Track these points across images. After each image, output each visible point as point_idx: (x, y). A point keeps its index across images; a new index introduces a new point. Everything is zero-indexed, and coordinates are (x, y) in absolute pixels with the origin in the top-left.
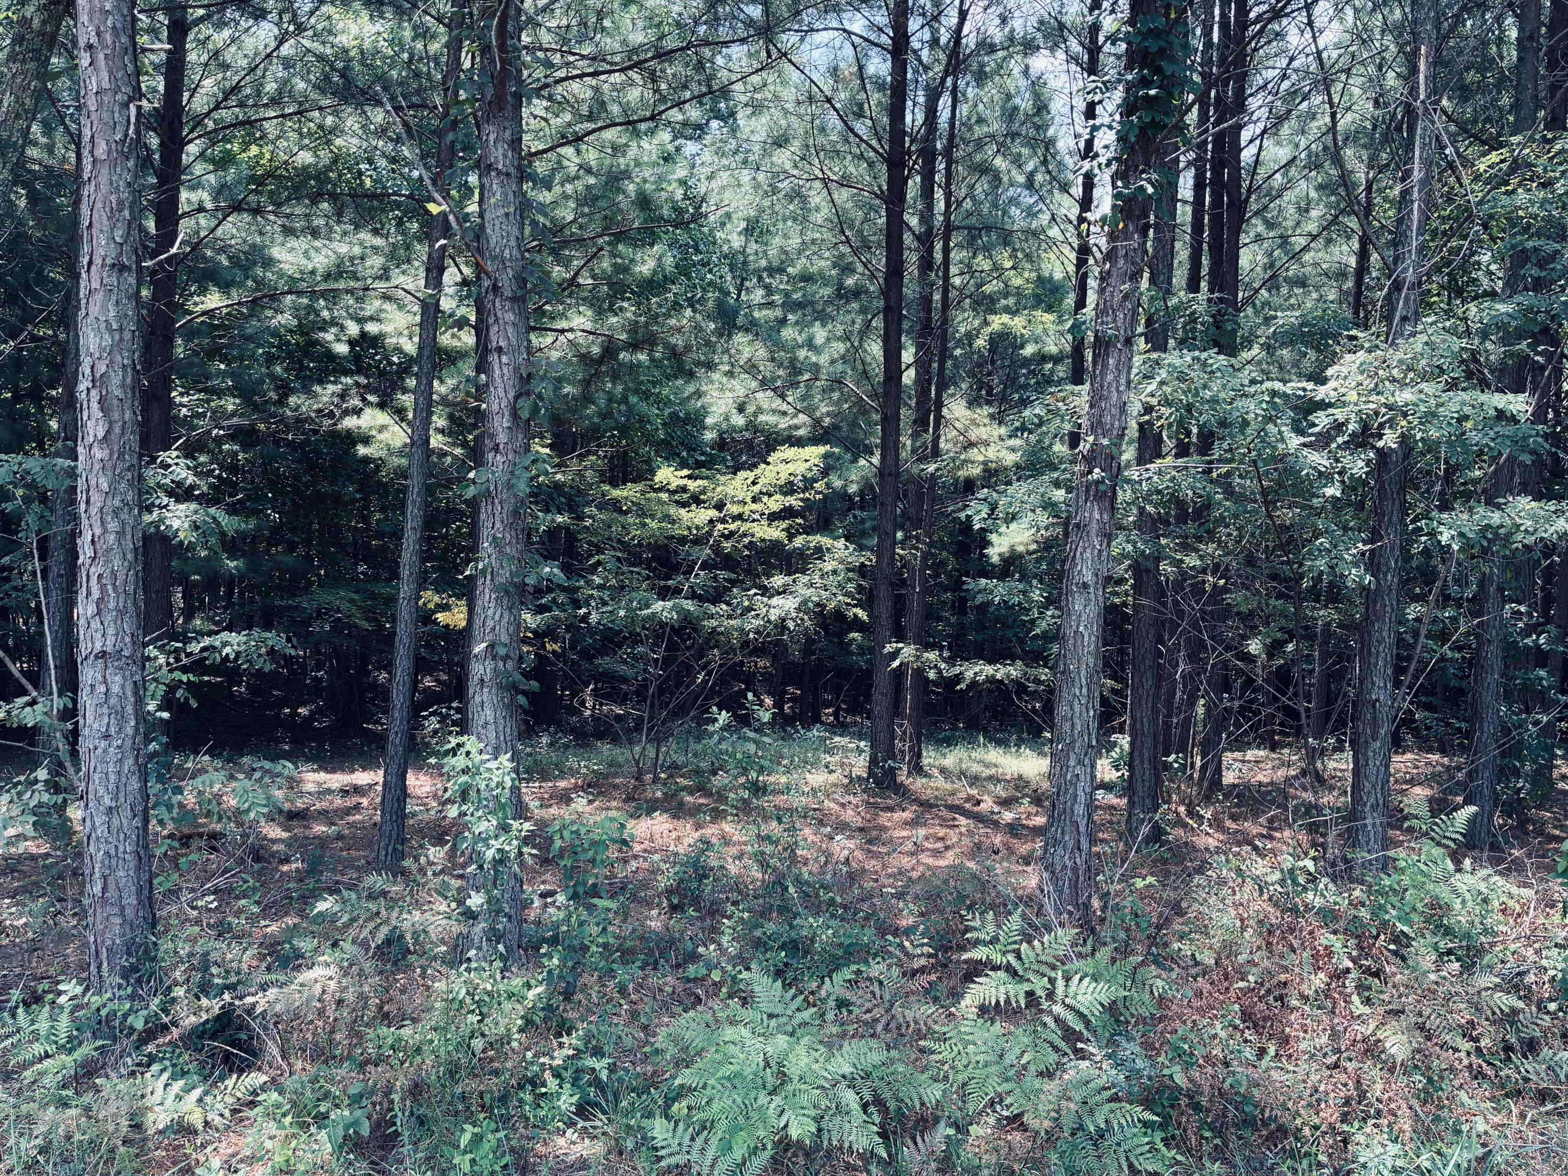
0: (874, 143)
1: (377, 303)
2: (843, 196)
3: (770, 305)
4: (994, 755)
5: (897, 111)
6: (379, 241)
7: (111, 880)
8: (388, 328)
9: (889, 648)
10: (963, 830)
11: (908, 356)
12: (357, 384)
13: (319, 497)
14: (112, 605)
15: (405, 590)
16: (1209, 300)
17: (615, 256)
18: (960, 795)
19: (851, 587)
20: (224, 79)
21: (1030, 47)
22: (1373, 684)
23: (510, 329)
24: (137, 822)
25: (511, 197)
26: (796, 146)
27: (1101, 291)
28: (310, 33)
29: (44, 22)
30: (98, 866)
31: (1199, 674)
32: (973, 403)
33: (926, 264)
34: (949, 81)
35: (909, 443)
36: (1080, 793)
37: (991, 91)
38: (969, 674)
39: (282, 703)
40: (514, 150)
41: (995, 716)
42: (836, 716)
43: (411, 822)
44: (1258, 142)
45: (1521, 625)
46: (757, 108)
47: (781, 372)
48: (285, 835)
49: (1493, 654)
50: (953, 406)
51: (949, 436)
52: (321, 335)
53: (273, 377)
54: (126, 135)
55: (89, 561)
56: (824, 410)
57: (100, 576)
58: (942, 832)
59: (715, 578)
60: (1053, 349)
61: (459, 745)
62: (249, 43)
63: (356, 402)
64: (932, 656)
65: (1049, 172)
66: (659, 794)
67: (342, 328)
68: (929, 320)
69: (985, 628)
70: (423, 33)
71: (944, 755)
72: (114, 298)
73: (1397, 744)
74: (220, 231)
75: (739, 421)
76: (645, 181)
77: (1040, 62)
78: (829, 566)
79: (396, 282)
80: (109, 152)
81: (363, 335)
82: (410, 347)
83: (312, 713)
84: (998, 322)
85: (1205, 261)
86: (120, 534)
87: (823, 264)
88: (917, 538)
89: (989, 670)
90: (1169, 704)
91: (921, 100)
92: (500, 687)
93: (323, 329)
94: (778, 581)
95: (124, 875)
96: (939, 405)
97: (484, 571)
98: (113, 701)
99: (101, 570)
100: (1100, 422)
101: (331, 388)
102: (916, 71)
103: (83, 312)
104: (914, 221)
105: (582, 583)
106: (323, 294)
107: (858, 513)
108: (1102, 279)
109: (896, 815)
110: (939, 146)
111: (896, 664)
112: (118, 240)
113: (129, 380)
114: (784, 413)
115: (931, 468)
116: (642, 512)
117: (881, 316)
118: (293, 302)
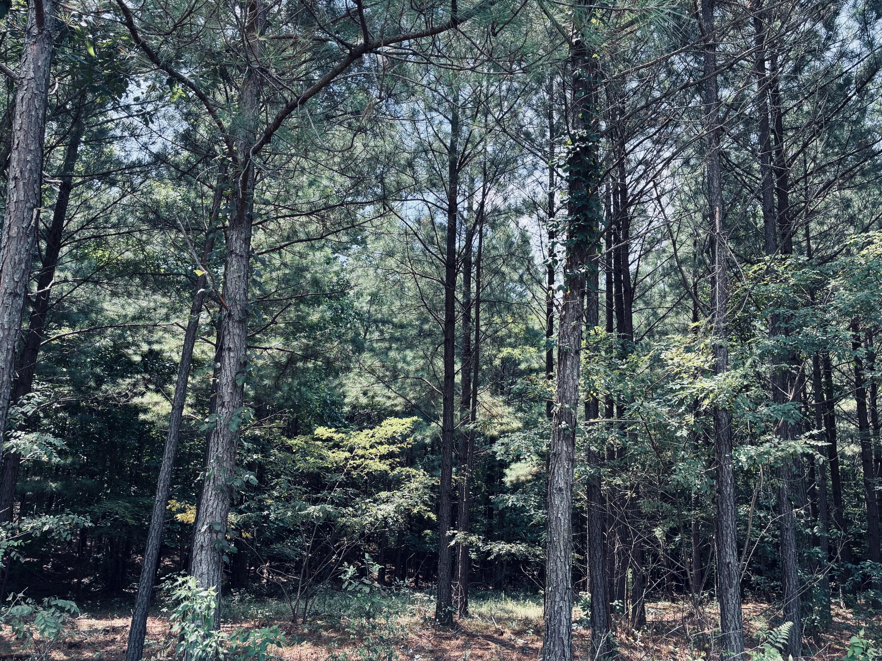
0: (440, 256)
1: (160, 333)
2: (423, 282)
3: (383, 340)
4: (510, 605)
5: (451, 240)
6: (166, 300)
8: (166, 347)
9: (449, 533)
10: (494, 651)
11: (457, 367)
12: (144, 378)
13: (113, 445)
15: (160, 495)
16: (618, 336)
17: (298, 311)
18: (491, 629)
19: (426, 497)
20: (88, 214)
21: (519, 212)
22: (726, 553)
23: (236, 338)
25: (242, 268)
26: (398, 256)
27: (561, 326)
28: (139, 193)
31: (627, 550)
32: (494, 393)
33: (467, 318)
34: (478, 228)
35: (459, 414)
36: (563, 618)
37: (500, 234)
38: (496, 549)
39: (73, 575)
40: (246, 244)
41: (510, 583)
42: (416, 582)
43: (147, 650)
44: (637, 262)
45: (803, 521)
46: (378, 236)
47: (388, 373)
48: (66, 658)
49: (790, 536)
50: (483, 395)
51: (481, 412)
52: (126, 351)
53: (93, 374)
54: (29, 225)
56: (412, 396)
58: (480, 652)
59: (346, 493)
60: (536, 366)
61: (184, 583)
62: (105, 197)
63: (142, 389)
64: (473, 538)
65: (531, 274)
66: (306, 631)
67: (138, 346)
68: (469, 346)
69: (504, 527)
70: (202, 195)
71: (481, 605)
72: (8, 311)
73: (743, 599)
74: (75, 293)
75: (364, 401)
76: (316, 272)
77: (525, 221)
78: (413, 486)
79: (173, 321)
80: (18, 233)
81: (151, 351)
82: (177, 358)
83: (91, 582)
84: (506, 351)
85: (615, 322)
87: (412, 317)
88: (464, 469)
89: (508, 547)
90: (612, 569)
91: (464, 236)
92: (214, 549)
93: (128, 347)
94: (383, 494)
96: (475, 394)
97: (209, 477)
100: (564, 396)
101: (128, 381)
102: (461, 223)
104: (460, 296)
105: (267, 496)
106: (130, 328)
107: (430, 456)
108: (561, 320)
109: (452, 642)
110: (473, 259)
111: (453, 543)
112: (16, 279)
113: (9, 357)
114: (389, 398)
115: (472, 426)
116: (305, 453)
117: (443, 346)
118: (112, 332)
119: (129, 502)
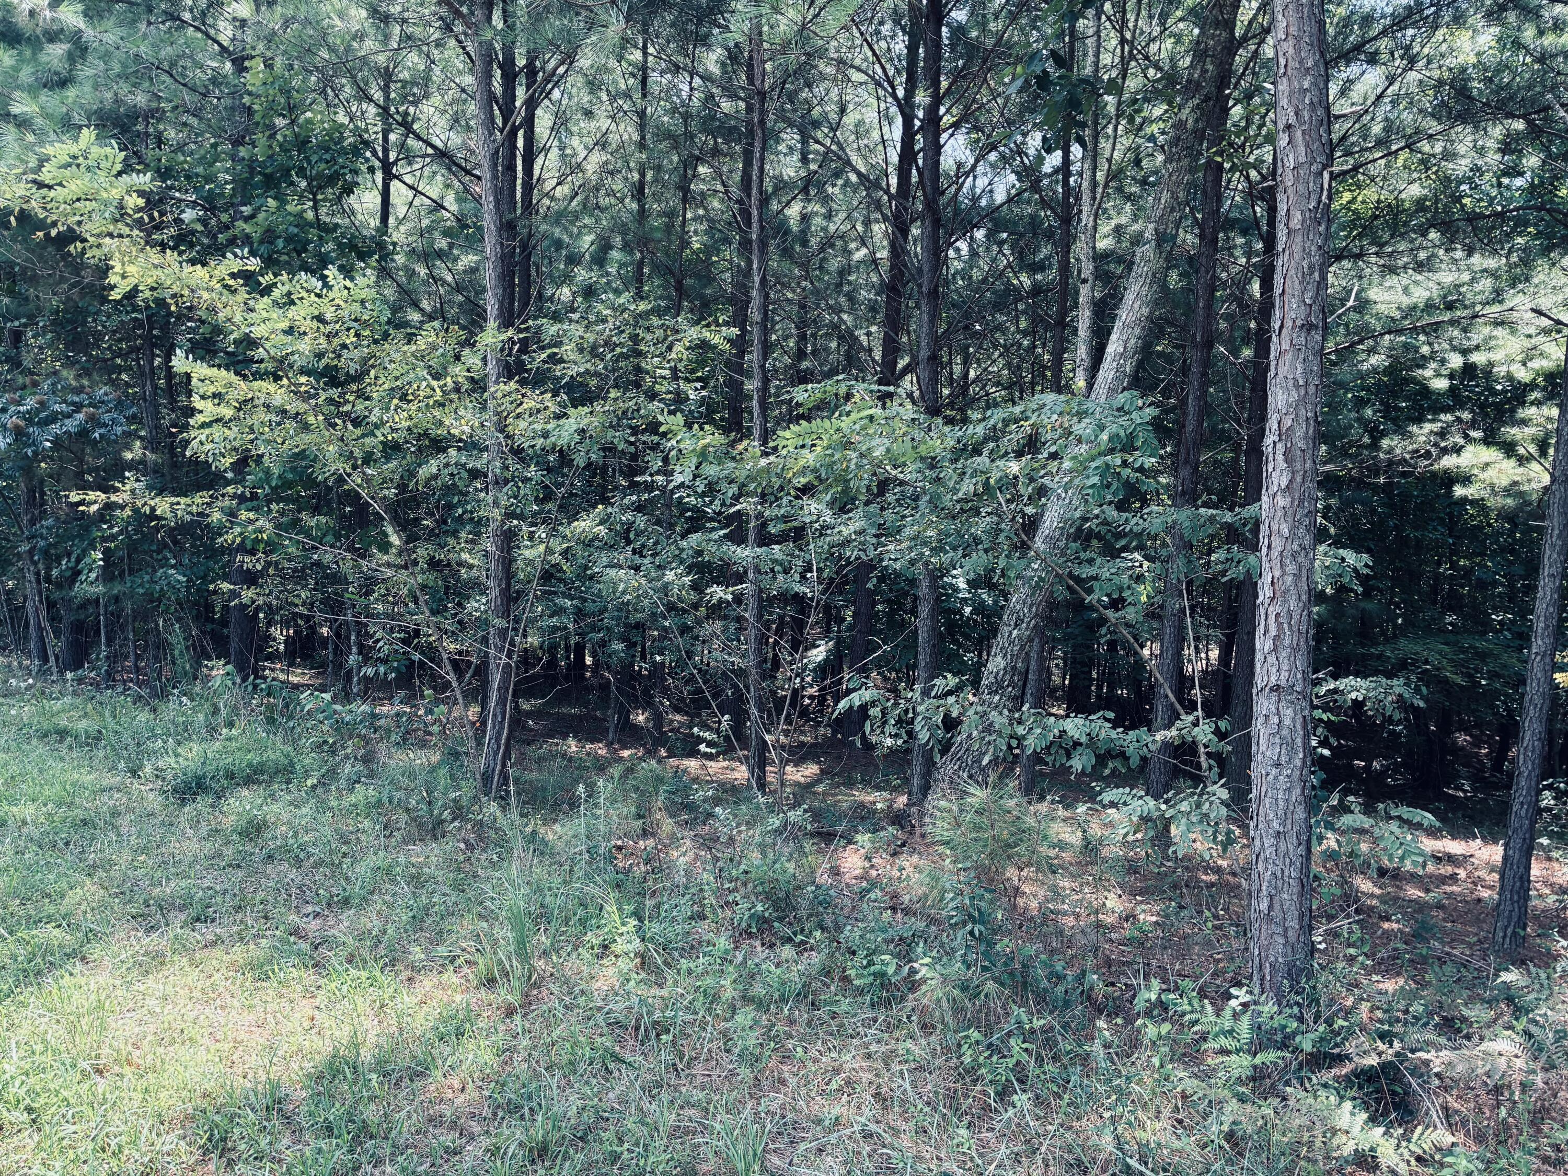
1: (1486, 330)
7: (1276, 899)
8: (1497, 356)
12: (1459, 421)
14: (1287, 642)
15: (1539, 644)
24: (1301, 850)
29: (1197, 121)
30: (1265, 884)
43: (1536, 904)
48: (1377, 891)
52: (1420, 371)
54: (1319, 202)
55: (1267, 601)
57: (1278, 615)
63: (1457, 440)
67: (1444, 362)
72: (1302, 356)
80: (1304, 221)
81: (1467, 366)
82: (1524, 374)
83: (1385, 769)
86: (1297, 576)
93: (1423, 367)
95: (1288, 897)
98: (1285, 732)
99: (1278, 609)
101: (1428, 427)
103: (1272, 373)
106: (1425, 329)
112: (1308, 301)
113: (1311, 432)
118: (1391, 341)
119: (1446, 644)
